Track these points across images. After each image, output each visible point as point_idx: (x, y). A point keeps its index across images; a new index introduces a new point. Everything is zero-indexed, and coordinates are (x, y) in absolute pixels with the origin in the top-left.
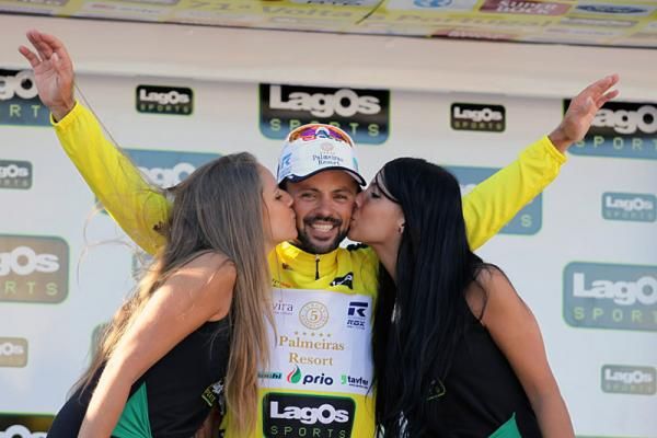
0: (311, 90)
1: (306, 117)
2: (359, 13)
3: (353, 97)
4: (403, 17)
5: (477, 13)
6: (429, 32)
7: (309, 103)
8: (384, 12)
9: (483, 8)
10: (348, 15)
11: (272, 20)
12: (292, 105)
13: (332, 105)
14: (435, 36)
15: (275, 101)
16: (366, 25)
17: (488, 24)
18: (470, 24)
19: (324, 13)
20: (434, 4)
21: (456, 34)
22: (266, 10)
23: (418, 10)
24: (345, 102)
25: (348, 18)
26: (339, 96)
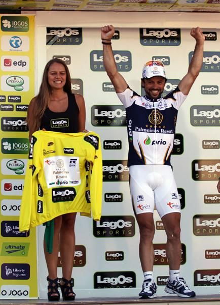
0: (156, 30)
1: (154, 38)
2: (169, 6)
3: (169, 31)
4: (183, 6)
5: (206, 4)
6: (192, 10)
7: (155, 34)
8: (177, 5)
9: (208, 2)
10: (166, 6)
11: (142, 9)
12: (150, 35)
13: (163, 34)
14: (193, 12)
15: (145, 34)
16: (172, 9)
17: (210, 7)
18: (204, 7)
19: (158, 6)
20: (193, 2)
21: (200, 10)
22: (141, 6)
23: (188, 4)
24: (167, 33)
25: (166, 7)
26: (165, 31)
